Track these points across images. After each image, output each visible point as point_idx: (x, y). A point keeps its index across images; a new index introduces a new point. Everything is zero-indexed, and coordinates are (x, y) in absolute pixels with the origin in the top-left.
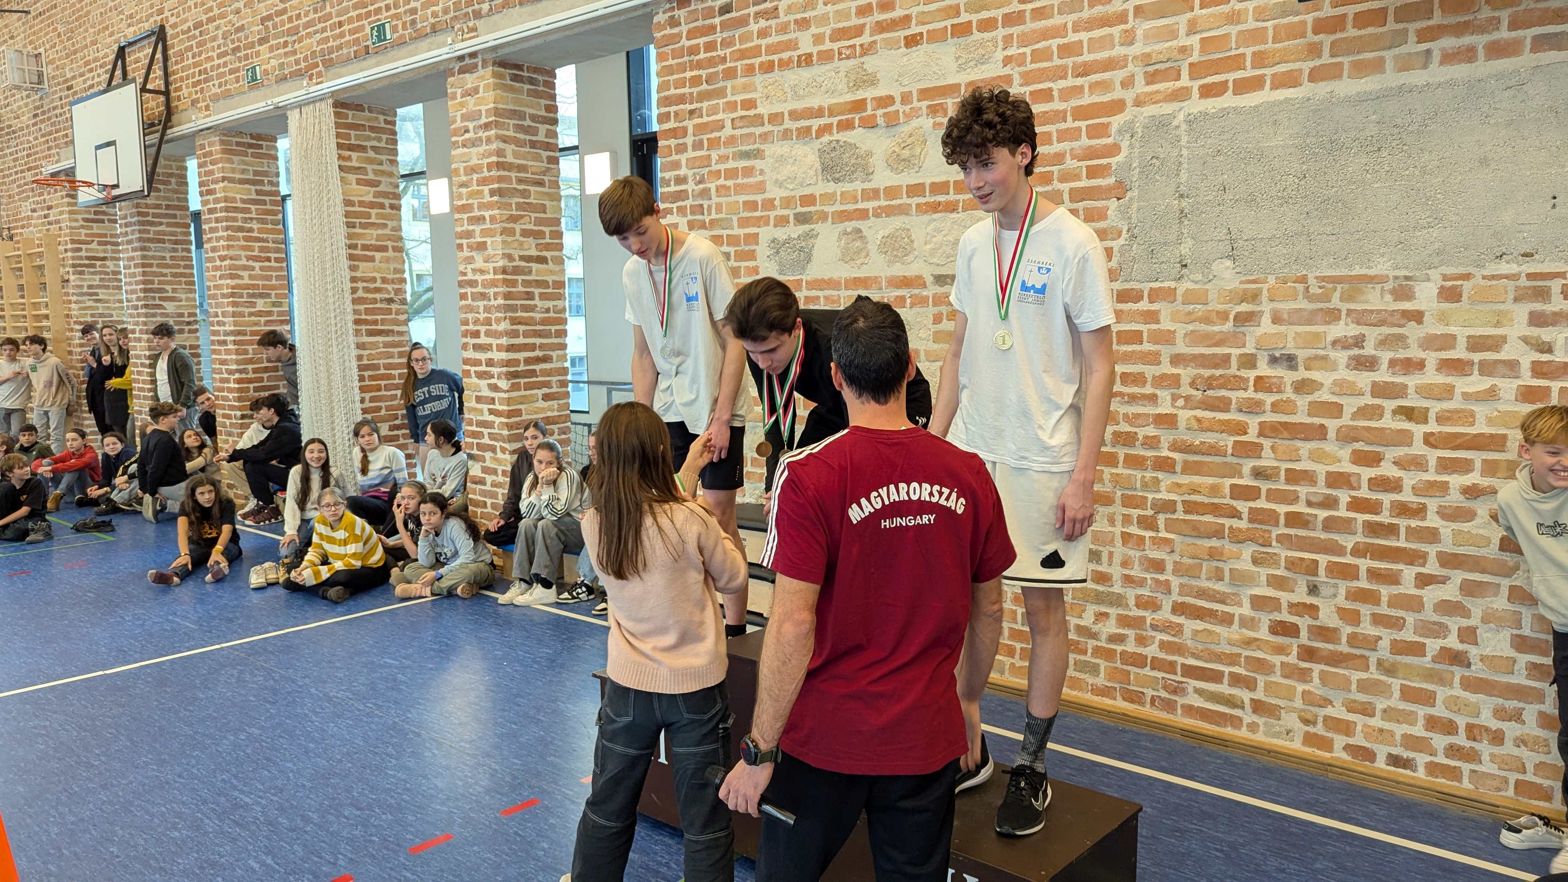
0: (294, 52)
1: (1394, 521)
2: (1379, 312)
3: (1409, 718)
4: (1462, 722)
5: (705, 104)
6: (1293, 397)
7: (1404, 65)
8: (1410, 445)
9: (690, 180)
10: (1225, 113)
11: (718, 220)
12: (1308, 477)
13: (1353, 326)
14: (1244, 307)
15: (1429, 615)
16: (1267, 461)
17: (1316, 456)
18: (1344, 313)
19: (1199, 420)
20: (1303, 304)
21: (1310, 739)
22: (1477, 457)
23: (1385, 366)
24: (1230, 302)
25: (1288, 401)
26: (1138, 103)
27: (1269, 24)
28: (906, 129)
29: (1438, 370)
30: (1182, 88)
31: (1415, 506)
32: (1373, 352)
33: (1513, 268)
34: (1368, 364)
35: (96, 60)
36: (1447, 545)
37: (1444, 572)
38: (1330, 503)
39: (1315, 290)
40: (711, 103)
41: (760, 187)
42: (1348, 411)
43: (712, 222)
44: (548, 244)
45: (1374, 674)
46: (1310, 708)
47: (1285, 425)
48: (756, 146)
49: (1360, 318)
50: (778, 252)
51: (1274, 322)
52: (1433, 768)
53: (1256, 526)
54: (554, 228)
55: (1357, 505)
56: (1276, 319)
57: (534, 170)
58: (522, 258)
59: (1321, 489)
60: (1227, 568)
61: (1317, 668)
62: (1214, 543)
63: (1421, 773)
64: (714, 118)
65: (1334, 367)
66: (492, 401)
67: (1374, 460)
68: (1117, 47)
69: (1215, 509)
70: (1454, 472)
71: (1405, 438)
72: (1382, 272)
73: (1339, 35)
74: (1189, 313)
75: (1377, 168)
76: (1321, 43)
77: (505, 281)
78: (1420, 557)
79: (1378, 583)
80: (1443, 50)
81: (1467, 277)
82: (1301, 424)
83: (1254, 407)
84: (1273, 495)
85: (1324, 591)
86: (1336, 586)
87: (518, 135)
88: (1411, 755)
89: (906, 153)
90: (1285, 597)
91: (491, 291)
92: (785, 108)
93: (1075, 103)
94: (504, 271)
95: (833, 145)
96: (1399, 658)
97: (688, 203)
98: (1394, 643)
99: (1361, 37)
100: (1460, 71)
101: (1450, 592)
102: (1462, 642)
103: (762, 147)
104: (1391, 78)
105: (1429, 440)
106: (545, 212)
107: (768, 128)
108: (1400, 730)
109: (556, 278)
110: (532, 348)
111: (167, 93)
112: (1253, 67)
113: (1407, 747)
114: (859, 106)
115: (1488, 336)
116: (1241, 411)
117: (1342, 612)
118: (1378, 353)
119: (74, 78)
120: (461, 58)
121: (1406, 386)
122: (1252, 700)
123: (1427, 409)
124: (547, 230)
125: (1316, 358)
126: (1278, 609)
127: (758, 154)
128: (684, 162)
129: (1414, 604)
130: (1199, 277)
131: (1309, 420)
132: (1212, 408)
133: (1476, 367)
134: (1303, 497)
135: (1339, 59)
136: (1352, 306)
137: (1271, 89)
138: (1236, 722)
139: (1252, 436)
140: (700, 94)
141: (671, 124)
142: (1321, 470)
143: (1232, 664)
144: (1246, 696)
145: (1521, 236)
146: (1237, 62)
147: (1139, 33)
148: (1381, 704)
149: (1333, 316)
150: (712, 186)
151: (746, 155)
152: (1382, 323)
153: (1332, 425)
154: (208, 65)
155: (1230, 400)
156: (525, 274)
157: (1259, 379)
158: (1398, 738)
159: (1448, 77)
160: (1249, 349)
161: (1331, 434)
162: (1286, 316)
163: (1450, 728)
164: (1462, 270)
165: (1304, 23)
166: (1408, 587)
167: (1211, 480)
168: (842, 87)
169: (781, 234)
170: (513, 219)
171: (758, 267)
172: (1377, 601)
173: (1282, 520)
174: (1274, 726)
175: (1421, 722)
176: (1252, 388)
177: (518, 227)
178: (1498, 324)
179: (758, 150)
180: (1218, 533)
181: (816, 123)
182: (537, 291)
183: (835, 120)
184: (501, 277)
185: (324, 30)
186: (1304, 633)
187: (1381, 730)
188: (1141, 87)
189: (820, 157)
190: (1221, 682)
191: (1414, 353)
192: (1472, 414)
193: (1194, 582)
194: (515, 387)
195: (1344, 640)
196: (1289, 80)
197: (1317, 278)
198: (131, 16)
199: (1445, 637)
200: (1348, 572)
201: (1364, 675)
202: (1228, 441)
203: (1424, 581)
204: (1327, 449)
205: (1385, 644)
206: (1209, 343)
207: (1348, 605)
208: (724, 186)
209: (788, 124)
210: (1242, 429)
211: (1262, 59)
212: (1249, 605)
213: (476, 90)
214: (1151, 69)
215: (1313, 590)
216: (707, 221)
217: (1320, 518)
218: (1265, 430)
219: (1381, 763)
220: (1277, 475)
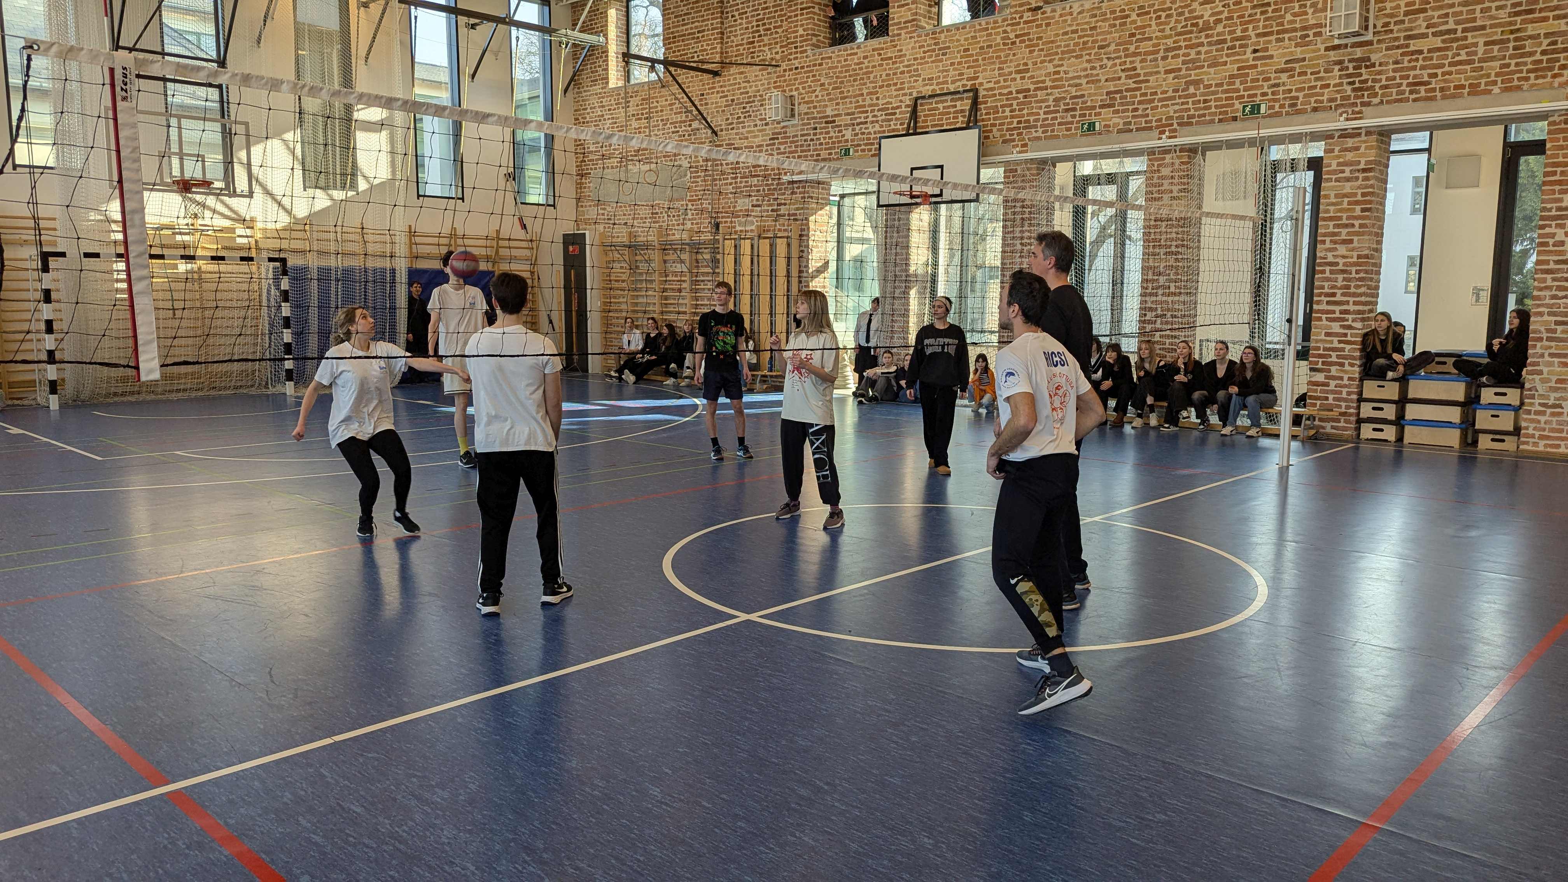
0: (1145, 116)
154: (1031, 118)
185: (1184, 104)
198: (929, 79)
213: (1357, 149)
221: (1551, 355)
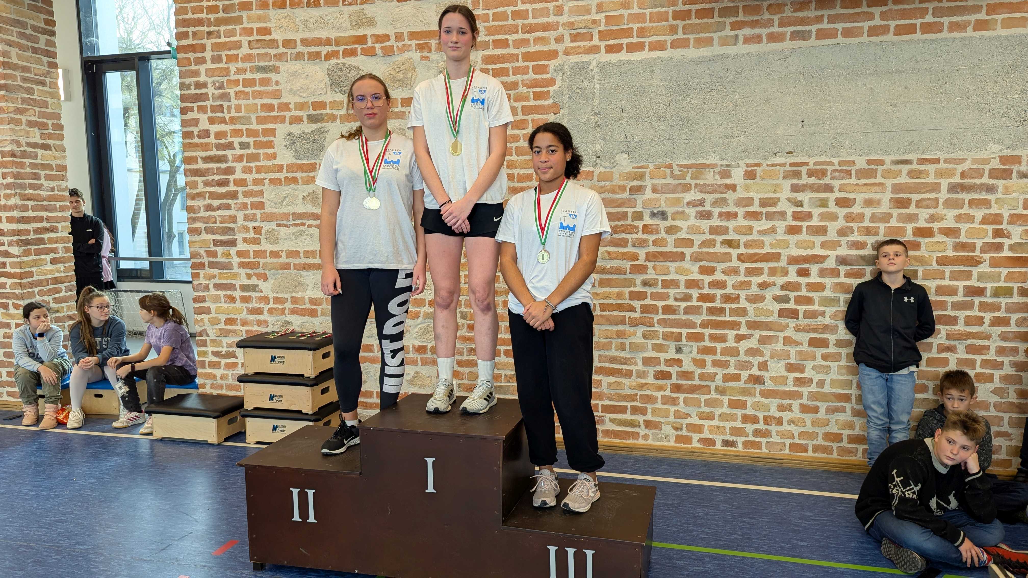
1: (723, 305)
2: (712, 185)
3: (733, 418)
4: (761, 415)
5: (222, 28)
6: (665, 236)
7: (724, 42)
8: (730, 261)
9: (210, 86)
10: (621, 63)
11: (237, 118)
12: (674, 284)
13: (698, 193)
14: (636, 183)
15: (743, 357)
16: (651, 275)
17: (679, 271)
18: (693, 186)
19: (609, 253)
20: (670, 181)
21: (679, 439)
22: (765, 266)
23: (716, 216)
24: (627, 180)
25: (663, 239)
26: (567, 53)
27: (647, 11)
28: (398, 59)
29: (744, 218)
30: (595, 46)
31: (734, 296)
32: (710, 209)
33: (781, 160)
34: (706, 215)
36: (751, 317)
37: (750, 332)
38: (687, 298)
39: (676, 172)
40: (228, 27)
41: (277, 94)
42: (697, 243)
43: (231, 119)
44: (51, 134)
45: (714, 395)
46: (679, 420)
47: (661, 253)
48: (272, 63)
49: (702, 189)
50: (294, 143)
51: (653, 192)
52: (747, 444)
53: (645, 315)
54: (55, 121)
55: (703, 298)
56: (654, 190)
57: (36, 71)
58: (28, 144)
59: (683, 290)
60: (627, 342)
61: (682, 396)
62: (620, 328)
63: (740, 448)
64: (231, 39)
65: (687, 218)
67: (709, 271)
68: (551, 16)
69: (620, 307)
70: (754, 275)
71: (727, 257)
72: (712, 162)
73: (687, 22)
74: (602, 187)
75: (710, 101)
76: (677, 25)
77: (13, 163)
78: (737, 325)
79: (715, 342)
80: (744, 35)
81: (758, 165)
82: (670, 252)
83: (642, 243)
84: (655, 296)
85: (685, 350)
86: (692, 346)
87: (21, 41)
88: (735, 438)
89: (400, 76)
90: (663, 356)
92: (298, 37)
93: (524, 50)
94: (13, 155)
95: (340, 67)
96: (727, 384)
97: (208, 103)
98: (724, 375)
99: (700, 24)
100: (753, 48)
101: (753, 343)
102: (760, 370)
103: (277, 64)
104: (717, 50)
105: (741, 258)
106: (47, 108)
107: (281, 50)
108: (728, 425)
109: (60, 163)
110: (40, 220)
112: (638, 37)
113: (732, 434)
114: (361, 39)
115: (770, 198)
116: (634, 246)
117: (695, 361)
118: (712, 209)
121: (727, 228)
122: (644, 421)
123: (739, 240)
124: (50, 122)
125: (678, 213)
126: (659, 364)
127: (274, 69)
128: (203, 72)
129: (734, 352)
130: (608, 164)
131: (675, 250)
132: (617, 245)
133: (764, 216)
134: (672, 296)
135: (687, 36)
136: (698, 182)
137: (649, 51)
138: (635, 435)
139: (641, 261)
140: (217, 19)
141: (190, 41)
142: (682, 279)
143: (633, 400)
144: (640, 419)
145: (786, 142)
146: (628, 33)
147: (566, 9)
148: (717, 412)
149: (687, 188)
150: (232, 91)
151: (263, 69)
152: (714, 192)
153: (688, 252)
155: (628, 239)
156: (31, 158)
157: (645, 226)
158: (728, 430)
159: (748, 51)
160: (639, 208)
161: (688, 257)
162: (660, 188)
163: (755, 420)
164: (756, 161)
165: (667, 12)
166: (731, 343)
167: (617, 290)
168: (346, 24)
169: (296, 129)
170: (19, 111)
171: (275, 154)
172: (715, 353)
173: (660, 310)
174: (657, 434)
175: (740, 418)
176: (641, 232)
177: (24, 119)
178: (775, 191)
179: (274, 66)
180: (622, 321)
181: (324, 50)
182: (42, 173)
183: (341, 49)
184: (10, 159)
186: (674, 376)
187: (718, 427)
188: (567, 43)
189: (328, 74)
190: (626, 413)
191: (732, 208)
192: (763, 242)
193: (607, 353)
194: (27, 253)
195: (697, 377)
196: (658, 46)
197: (677, 165)
199: (751, 369)
200: (699, 338)
201: (708, 397)
202: (627, 265)
203: (739, 338)
204: (685, 266)
205: (719, 377)
206: (615, 205)
207: (699, 357)
208: (243, 92)
209: (300, 48)
210: (635, 257)
211: (643, 32)
212: (641, 364)
214: (574, 32)
215: (679, 350)
216: (227, 118)
217: (682, 308)
218: (650, 257)
219: (719, 446)
220: (657, 284)
221: (217, 286)
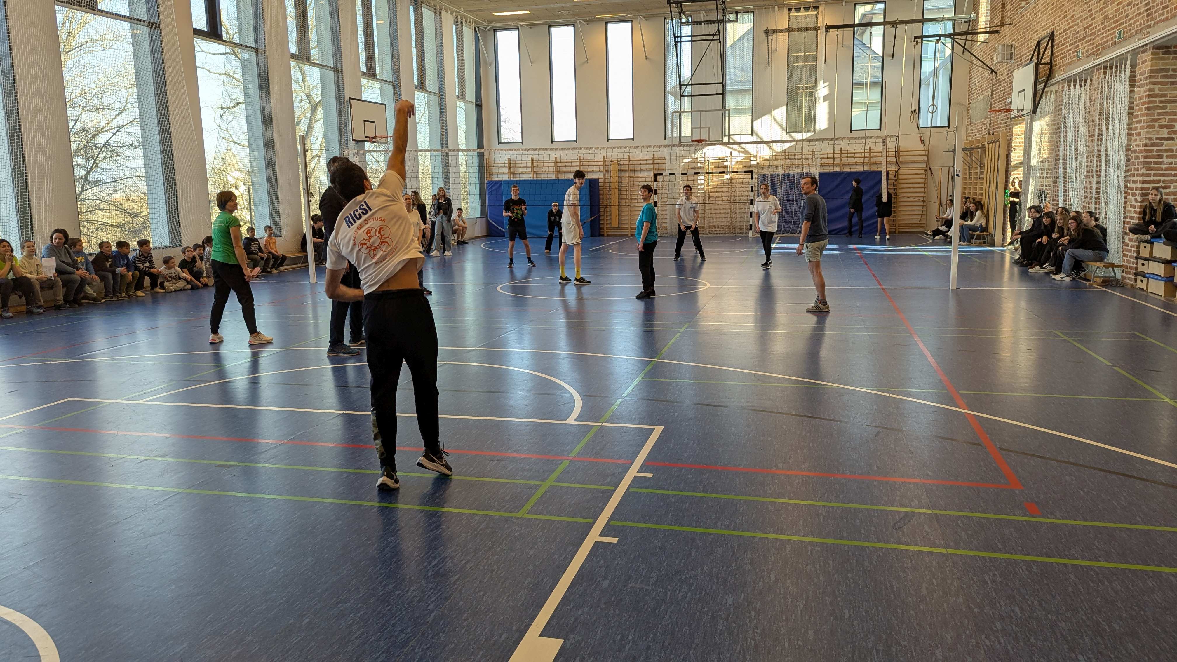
0: (1093, 44)
35: (1031, 47)
66: (1134, 207)
77: (1145, 150)
91: (1140, 155)
111: (1051, 64)
119: (1023, 55)
120: (1143, 46)
154: (1066, 50)
170: (1155, 120)
185: (1103, 33)
198: (1044, 26)
213: (1145, 61)
